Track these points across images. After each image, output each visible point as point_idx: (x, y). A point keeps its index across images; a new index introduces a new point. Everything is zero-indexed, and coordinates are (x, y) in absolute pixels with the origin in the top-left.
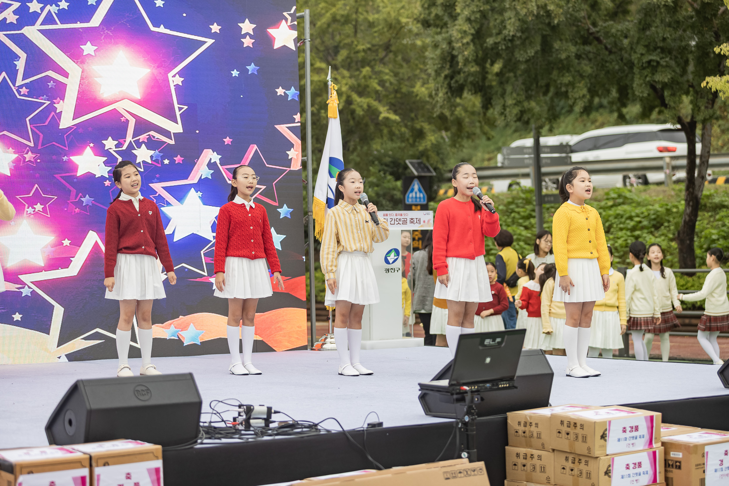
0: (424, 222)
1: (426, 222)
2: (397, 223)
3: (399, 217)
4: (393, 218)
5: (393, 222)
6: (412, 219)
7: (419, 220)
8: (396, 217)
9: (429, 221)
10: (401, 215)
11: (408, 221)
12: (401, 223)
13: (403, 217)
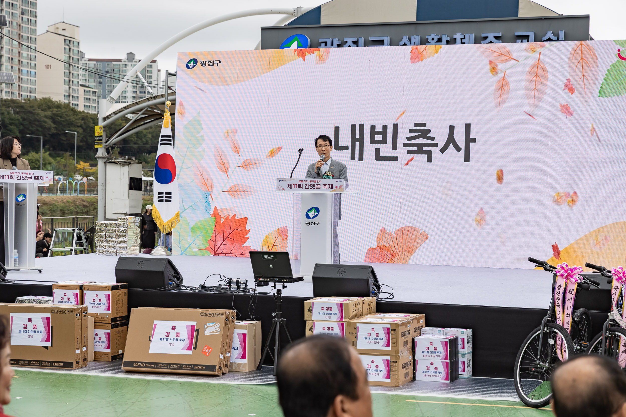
0: (336, 187)
1: (338, 187)
2: (312, 187)
3: (313, 183)
4: (308, 184)
5: (307, 187)
6: (325, 185)
7: (332, 186)
8: (310, 183)
9: (341, 187)
10: (315, 182)
11: (321, 186)
12: (315, 187)
13: (317, 183)
